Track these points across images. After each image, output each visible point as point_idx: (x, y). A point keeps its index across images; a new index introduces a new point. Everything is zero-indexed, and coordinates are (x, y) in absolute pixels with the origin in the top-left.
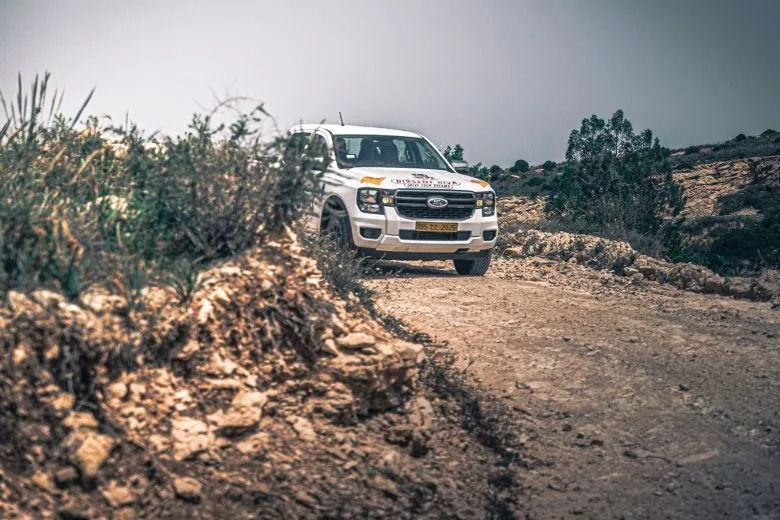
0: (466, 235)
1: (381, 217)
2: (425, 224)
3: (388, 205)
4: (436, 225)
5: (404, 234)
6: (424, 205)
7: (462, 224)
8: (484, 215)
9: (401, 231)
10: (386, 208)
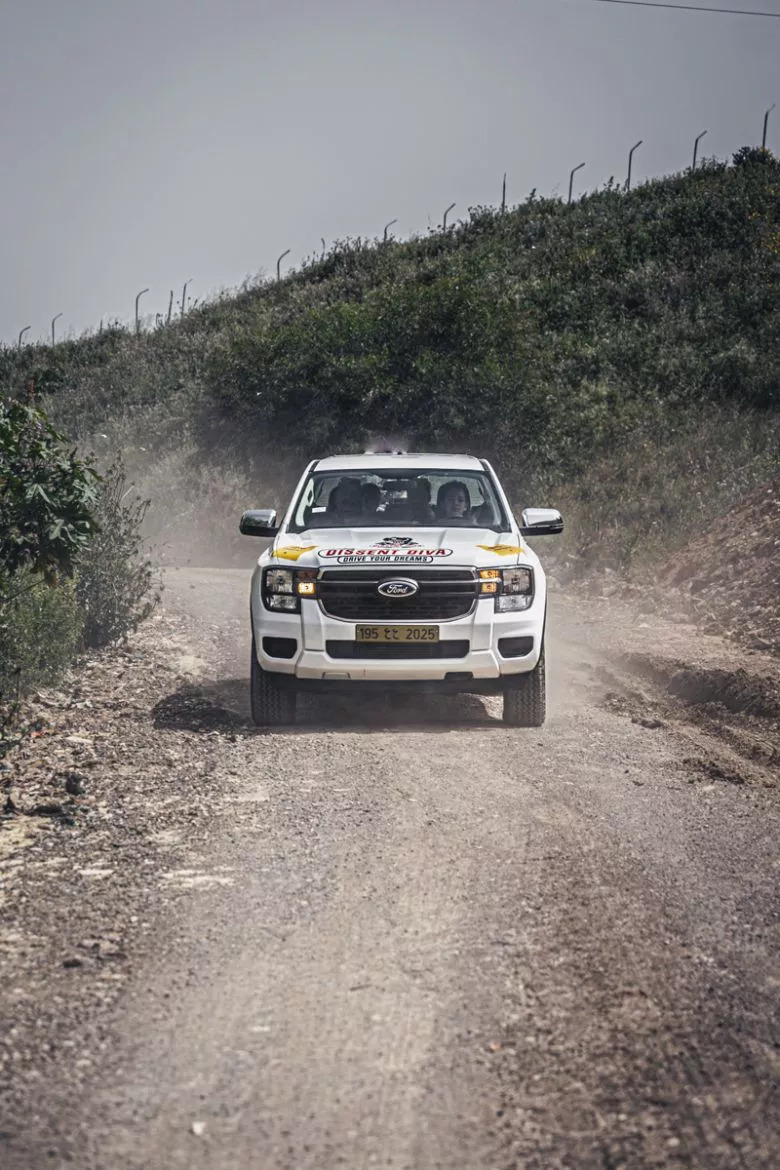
0: (460, 648)
1: (294, 618)
2: (373, 630)
3: (308, 596)
4: (395, 630)
5: (335, 649)
6: (370, 594)
7: (448, 629)
8: (497, 610)
9: (329, 643)
10: (303, 601)
